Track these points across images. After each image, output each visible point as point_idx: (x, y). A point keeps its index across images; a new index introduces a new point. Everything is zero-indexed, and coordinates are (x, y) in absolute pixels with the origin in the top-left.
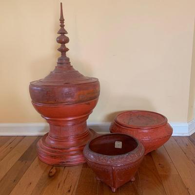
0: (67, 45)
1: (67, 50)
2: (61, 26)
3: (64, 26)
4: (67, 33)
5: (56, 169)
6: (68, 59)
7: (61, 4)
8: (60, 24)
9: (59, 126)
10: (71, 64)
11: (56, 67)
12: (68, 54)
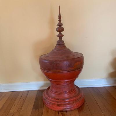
0: (63, 33)
1: (63, 36)
2: (59, 21)
3: (61, 20)
4: (63, 25)
5: (61, 114)
6: (63, 42)
7: (59, 6)
8: (59, 19)
9: (60, 85)
10: (65, 45)
11: (55, 47)
12: (63, 38)
